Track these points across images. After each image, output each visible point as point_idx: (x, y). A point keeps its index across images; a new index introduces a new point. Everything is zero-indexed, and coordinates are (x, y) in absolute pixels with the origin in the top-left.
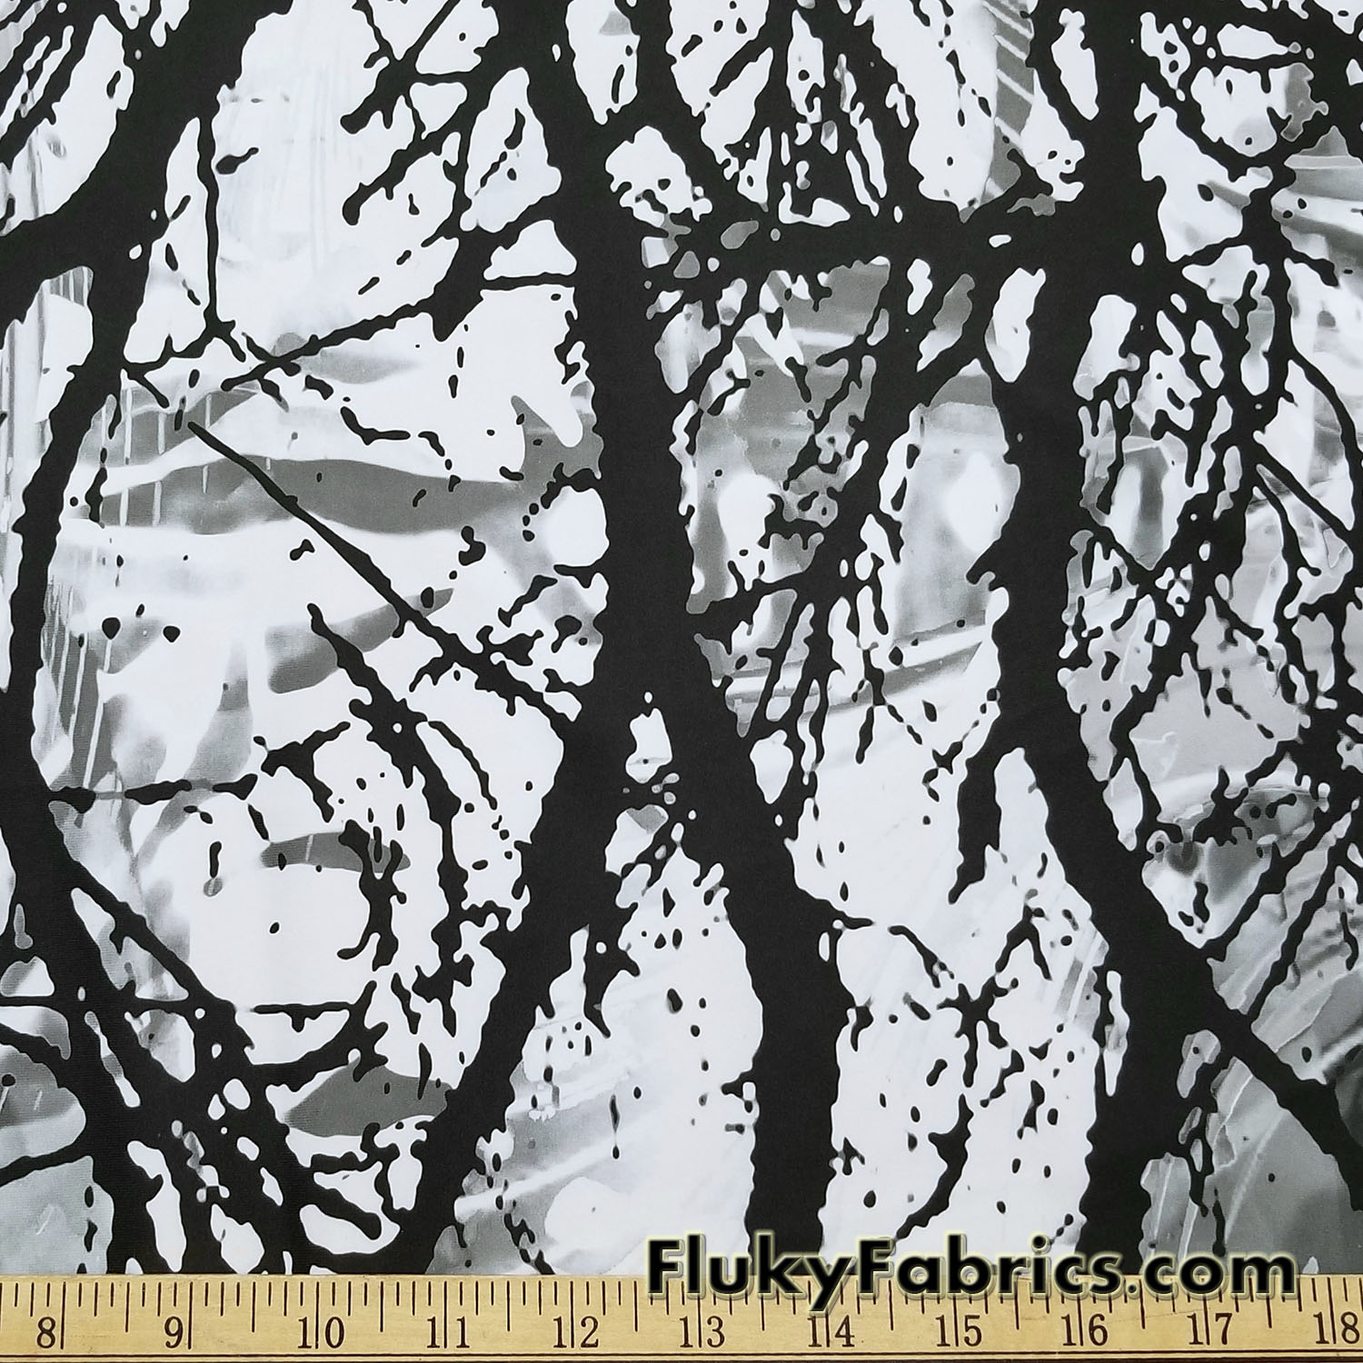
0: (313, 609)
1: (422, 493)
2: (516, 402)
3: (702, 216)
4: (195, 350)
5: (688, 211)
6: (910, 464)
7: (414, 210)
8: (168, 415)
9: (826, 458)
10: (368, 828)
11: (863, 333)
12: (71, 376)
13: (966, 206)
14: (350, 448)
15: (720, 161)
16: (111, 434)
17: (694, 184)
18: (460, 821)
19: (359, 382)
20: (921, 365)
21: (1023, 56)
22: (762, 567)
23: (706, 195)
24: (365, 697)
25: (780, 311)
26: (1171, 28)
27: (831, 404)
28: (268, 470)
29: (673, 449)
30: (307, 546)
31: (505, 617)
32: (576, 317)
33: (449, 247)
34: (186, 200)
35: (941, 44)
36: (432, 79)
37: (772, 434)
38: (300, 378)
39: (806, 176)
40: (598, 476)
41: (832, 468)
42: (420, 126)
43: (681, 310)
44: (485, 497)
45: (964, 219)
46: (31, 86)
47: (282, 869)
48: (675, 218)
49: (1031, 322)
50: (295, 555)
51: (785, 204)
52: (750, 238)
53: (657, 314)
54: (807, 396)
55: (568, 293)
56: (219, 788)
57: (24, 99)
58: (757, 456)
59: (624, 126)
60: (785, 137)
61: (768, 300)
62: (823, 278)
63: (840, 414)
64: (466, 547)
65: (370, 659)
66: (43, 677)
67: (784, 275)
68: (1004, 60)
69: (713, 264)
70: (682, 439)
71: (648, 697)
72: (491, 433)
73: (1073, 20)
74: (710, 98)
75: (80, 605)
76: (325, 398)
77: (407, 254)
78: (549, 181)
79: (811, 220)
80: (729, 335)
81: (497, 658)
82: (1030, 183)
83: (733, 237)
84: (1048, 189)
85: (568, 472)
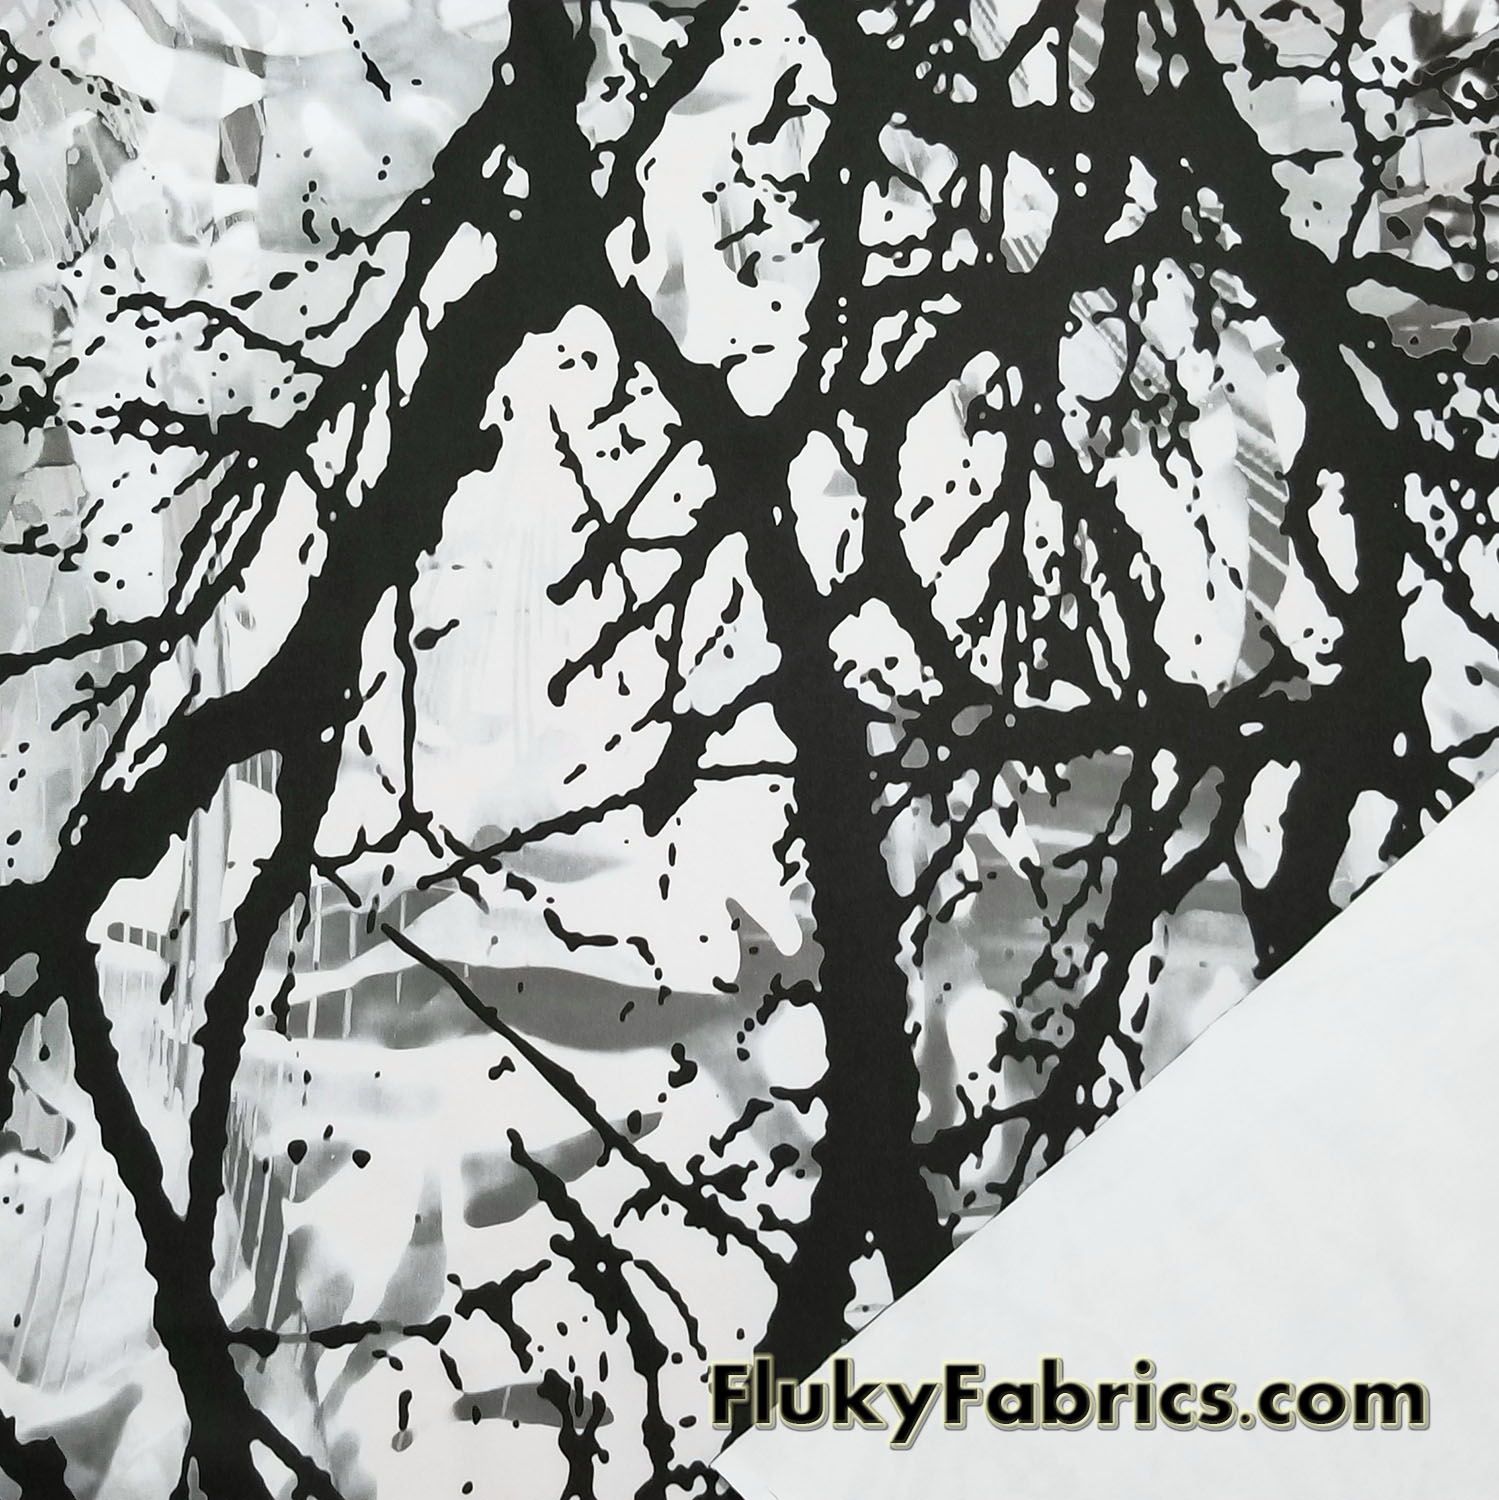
0: (513, 1135)
1: (630, 1007)
2: (731, 905)
3: (931, 699)
4: (389, 844)
5: (917, 694)
6: (1153, 978)
7: (624, 690)
8: (360, 915)
9: (1063, 971)
10: (569, 1378)
11: (1104, 830)
12: (258, 871)
13: (1215, 689)
14: (552, 954)
15: (951, 637)
16: (299, 937)
17: (924, 663)
18: (667, 1373)
19: (564, 881)
20: (1166, 868)
21: (1277, 522)
22: (992, 1094)
23: (936, 676)
24: (567, 1231)
25: (1014, 807)
26: (1437, 492)
27: (1068, 911)
28: (465, 978)
29: (899, 959)
30: (507, 1065)
31: (718, 1147)
32: (795, 810)
33: (662, 732)
34: (382, 677)
35: (1189, 509)
36: (644, 545)
37: (1005, 943)
38: (501, 876)
39: (1044, 654)
40: (819, 988)
41: (1068, 983)
42: (631, 597)
43: (908, 804)
44: (697, 1010)
45: (1213, 704)
46: (219, 550)
47: (476, 1423)
48: (904, 701)
49: (1285, 820)
50: (495, 1074)
51: (1021, 686)
52: (983, 724)
53: (883, 809)
54: (1043, 902)
55: (787, 784)
56: (411, 1331)
57: (212, 564)
58: (989, 970)
59: (848, 598)
60: (1021, 611)
61: (1002, 794)
62: (1061, 770)
63: (1078, 922)
64: (676, 1067)
65: (573, 1189)
66: (224, 1205)
67: (1019, 767)
68: (1257, 525)
69: (943, 753)
70: (908, 948)
71: (870, 1237)
72: (704, 939)
73: (1331, 482)
74: (941, 567)
75: (264, 1127)
76: (528, 898)
77: (616, 739)
78: (767, 659)
79: (1049, 704)
80: (959, 832)
81: (708, 1191)
82: (1284, 664)
83: (965, 723)
84: (1304, 671)
85: (786, 984)
